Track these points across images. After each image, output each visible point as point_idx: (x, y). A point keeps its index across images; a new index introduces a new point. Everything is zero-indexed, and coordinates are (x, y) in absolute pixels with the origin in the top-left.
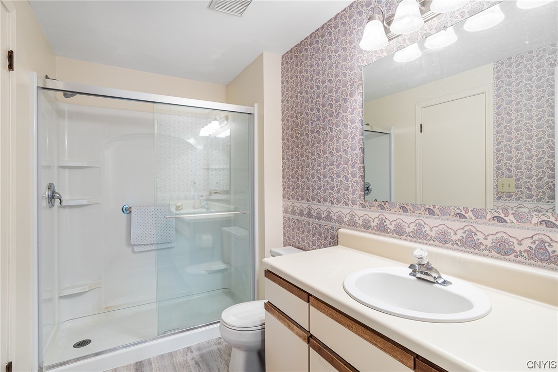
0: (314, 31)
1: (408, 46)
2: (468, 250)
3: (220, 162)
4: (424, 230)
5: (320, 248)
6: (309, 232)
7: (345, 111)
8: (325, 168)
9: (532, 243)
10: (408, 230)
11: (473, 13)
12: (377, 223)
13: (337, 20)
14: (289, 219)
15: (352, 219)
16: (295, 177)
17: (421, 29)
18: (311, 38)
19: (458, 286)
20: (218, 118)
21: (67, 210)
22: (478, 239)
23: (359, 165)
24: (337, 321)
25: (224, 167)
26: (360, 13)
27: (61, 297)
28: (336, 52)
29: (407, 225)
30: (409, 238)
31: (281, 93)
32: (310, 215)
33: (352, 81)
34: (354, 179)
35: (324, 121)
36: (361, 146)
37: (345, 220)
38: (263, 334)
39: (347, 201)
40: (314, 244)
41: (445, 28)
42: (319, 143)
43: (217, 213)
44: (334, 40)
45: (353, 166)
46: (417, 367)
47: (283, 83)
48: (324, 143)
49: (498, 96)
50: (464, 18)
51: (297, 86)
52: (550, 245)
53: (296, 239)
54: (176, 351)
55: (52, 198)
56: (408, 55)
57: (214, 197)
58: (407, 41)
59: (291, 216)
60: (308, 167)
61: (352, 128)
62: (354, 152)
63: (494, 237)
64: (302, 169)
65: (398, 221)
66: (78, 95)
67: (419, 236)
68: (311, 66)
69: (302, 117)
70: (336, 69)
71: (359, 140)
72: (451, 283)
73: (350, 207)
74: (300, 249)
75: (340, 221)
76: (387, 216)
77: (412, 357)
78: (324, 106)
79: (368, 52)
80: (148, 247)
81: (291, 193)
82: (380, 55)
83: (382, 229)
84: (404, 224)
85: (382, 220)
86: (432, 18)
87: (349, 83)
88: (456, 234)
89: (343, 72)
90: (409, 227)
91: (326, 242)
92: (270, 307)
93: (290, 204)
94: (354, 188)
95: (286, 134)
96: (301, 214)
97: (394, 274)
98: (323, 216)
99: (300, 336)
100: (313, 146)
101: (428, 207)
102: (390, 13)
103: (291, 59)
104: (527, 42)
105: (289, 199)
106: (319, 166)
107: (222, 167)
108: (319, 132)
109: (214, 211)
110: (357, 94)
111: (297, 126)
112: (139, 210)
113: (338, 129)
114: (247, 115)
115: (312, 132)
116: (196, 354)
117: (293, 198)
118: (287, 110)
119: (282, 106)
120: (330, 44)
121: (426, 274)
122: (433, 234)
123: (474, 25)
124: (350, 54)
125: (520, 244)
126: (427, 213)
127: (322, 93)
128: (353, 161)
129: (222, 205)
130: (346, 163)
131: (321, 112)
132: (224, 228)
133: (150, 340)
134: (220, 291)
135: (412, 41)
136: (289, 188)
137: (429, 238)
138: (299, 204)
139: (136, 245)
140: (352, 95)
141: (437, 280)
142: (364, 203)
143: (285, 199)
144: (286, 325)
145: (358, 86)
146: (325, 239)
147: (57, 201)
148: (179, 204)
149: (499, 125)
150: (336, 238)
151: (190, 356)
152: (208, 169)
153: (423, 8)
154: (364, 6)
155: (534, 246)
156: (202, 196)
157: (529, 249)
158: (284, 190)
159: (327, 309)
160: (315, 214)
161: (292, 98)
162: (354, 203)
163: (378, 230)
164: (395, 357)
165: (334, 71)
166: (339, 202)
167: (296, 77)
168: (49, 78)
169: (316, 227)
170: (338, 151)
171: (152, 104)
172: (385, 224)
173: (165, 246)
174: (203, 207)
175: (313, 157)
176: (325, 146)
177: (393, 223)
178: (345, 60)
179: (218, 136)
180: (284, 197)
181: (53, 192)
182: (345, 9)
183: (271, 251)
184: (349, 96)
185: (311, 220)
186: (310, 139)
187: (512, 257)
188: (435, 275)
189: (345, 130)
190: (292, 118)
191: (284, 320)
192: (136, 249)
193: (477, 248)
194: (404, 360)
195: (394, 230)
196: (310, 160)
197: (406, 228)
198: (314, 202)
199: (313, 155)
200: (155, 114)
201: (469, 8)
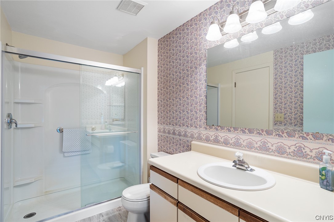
0: (178, 27)
1: (232, 39)
2: (263, 152)
3: (118, 101)
4: (240, 142)
5: (180, 152)
6: (173, 143)
7: (196, 74)
8: (183, 106)
9: (295, 148)
10: (231, 142)
11: (267, 25)
12: (214, 138)
13: (192, 22)
14: (161, 135)
15: (199, 135)
16: (165, 112)
17: (240, 31)
18: (176, 31)
19: (259, 172)
20: (118, 75)
21: (20, 130)
22: (268, 146)
23: (204, 105)
24: (194, 193)
25: (120, 105)
26: (205, 19)
27: (15, 187)
28: (191, 40)
29: (230, 139)
30: (231, 146)
31: (157, 62)
32: (174, 133)
33: (200, 57)
34: (201, 113)
35: (183, 79)
36: (205, 94)
37: (195, 136)
38: (149, 203)
39: (196, 125)
40: (176, 150)
41: (252, 31)
42: (180, 92)
43: (117, 132)
44: (190, 33)
45: (200, 105)
46: (240, 215)
47: (158, 56)
48: (183, 92)
49: (276, 69)
50: (262, 27)
51: (167, 58)
52: (304, 148)
53: (165, 147)
54: (93, 216)
55: (10, 123)
56: (231, 44)
57: (115, 122)
58: (232, 37)
59: (163, 134)
60: (173, 105)
61: (200, 84)
62: (201, 98)
63: (277, 145)
64: (170, 107)
65: (225, 137)
66: (28, 57)
67: (237, 145)
68: (176, 47)
69: (170, 76)
70: (191, 49)
71: (204, 91)
72: (255, 170)
73: (198, 129)
74: (168, 153)
75: (192, 137)
76: (220, 134)
77: (238, 210)
78: (183, 70)
79: (210, 41)
80: (74, 153)
81: (163, 121)
82: (217, 43)
83: (216, 141)
84: (229, 138)
85: (217, 136)
86: (245, 25)
87: (198, 58)
88: (257, 144)
89: (195, 51)
90: (231, 140)
91: (184, 149)
92: (153, 187)
93: (162, 127)
94: (200, 118)
95: (160, 86)
96: (169, 133)
97: (224, 166)
98: (182, 134)
99: (172, 203)
100: (176, 93)
101: (242, 129)
102: (222, 20)
103: (164, 42)
104: (294, 43)
105: (162, 124)
106: (180, 105)
107: (119, 105)
108: (180, 86)
109: (115, 131)
110: (203, 65)
111: (167, 82)
112: (68, 130)
113: (192, 84)
114: (137, 74)
115: (176, 86)
116: (105, 217)
117: (164, 124)
118: (161, 72)
119: (158, 69)
120: (188, 35)
121: (242, 165)
122: (245, 144)
123: (267, 31)
124: (199, 42)
125: (289, 149)
126: (242, 132)
127: (183, 63)
128: (200, 103)
129: (120, 127)
130: (196, 104)
131: (181, 74)
132: (121, 142)
133: (76, 211)
134: (119, 179)
135: (235, 37)
136: (161, 118)
137: (242, 146)
138: (168, 127)
139: (66, 152)
140: (200, 65)
141: (248, 169)
142: (206, 126)
143: (159, 124)
144: (163, 197)
145: (204, 60)
146: (183, 147)
147: (14, 125)
148: (94, 126)
149: (276, 85)
150: (190, 147)
151: (102, 218)
152: (110, 106)
153: (241, 20)
154: (208, 15)
155: (296, 150)
156: (106, 122)
157: (293, 151)
158: (158, 119)
159: (189, 186)
160: (177, 133)
161: (164, 65)
162: (200, 127)
163: (214, 142)
164: (228, 211)
165: (190, 51)
166: (191, 126)
167: (167, 53)
168: (8, 46)
169: (178, 141)
170: (191, 97)
171: (79, 65)
172: (218, 138)
173: (85, 153)
174: (107, 129)
175: (176, 100)
176: (184, 94)
177: (223, 138)
178: (196, 45)
179: (117, 86)
180: (158, 123)
181: (11, 119)
182: (197, 16)
183: (151, 155)
184: (198, 65)
185: (175, 137)
186: (175, 89)
187: (285, 155)
188: (246, 166)
189: (196, 85)
190: (164, 77)
191: (162, 194)
192: (66, 155)
193: (268, 151)
194: (233, 212)
195: (223, 142)
196: (175, 102)
197: (230, 140)
198: (177, 126)
199: (176, 99)
200: (81, 72)
201: (265, 22)
